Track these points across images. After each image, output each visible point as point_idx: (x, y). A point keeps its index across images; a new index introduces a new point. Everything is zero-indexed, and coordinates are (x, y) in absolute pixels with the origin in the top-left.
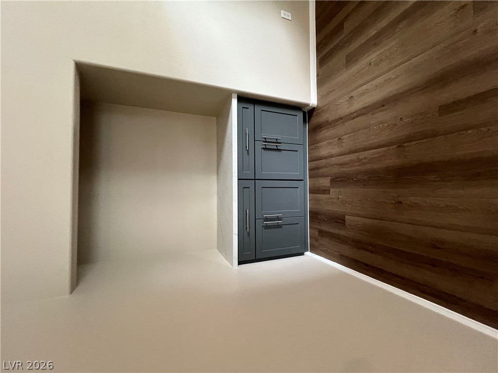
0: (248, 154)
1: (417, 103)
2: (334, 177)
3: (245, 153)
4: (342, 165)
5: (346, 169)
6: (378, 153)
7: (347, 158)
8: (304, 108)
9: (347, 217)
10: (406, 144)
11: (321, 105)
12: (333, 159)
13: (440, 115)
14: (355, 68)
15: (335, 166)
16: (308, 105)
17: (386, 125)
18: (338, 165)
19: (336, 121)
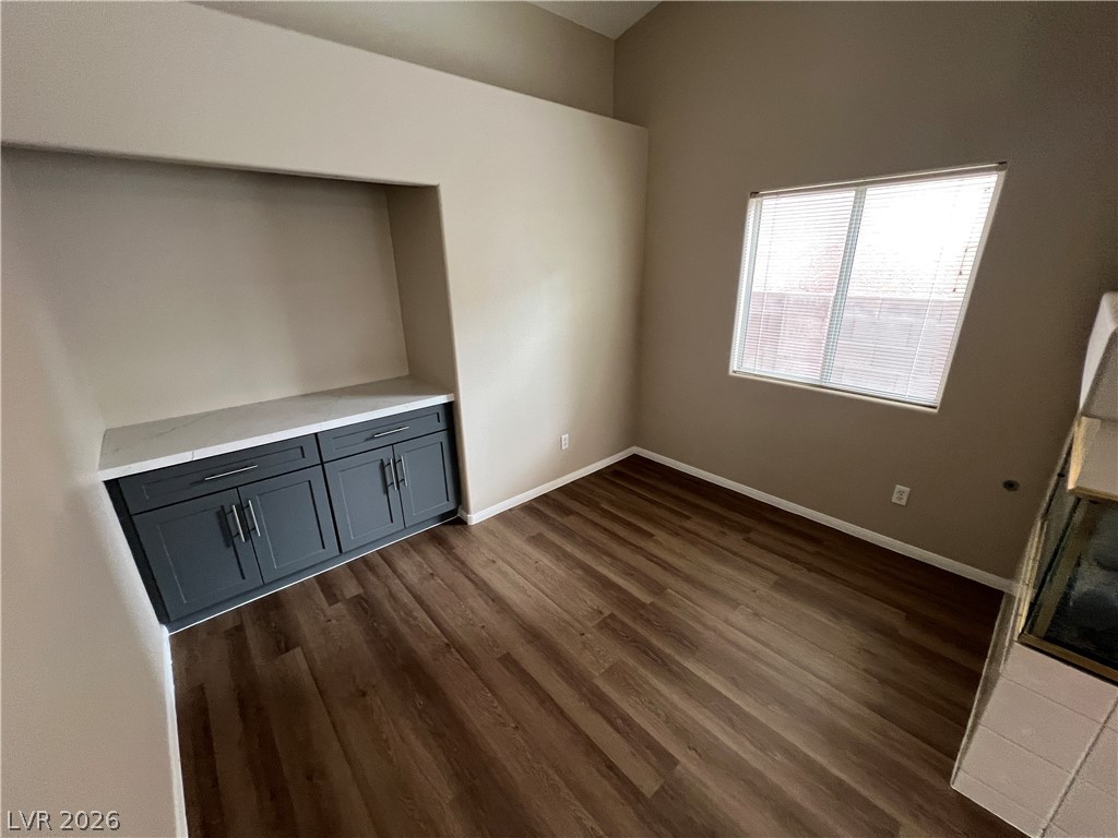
0: (367, 439)
1: (505, 631)
2: (365, 597)
3: (368, 435)
4: (392, 596)
5: (387, 606)
6: (430, 628)
7: (406, 598)
8: (463, 508)
9: (298, 650)
10: (453, 650)
11: (473, 530)
12: (397, 581)
13: (499, 659)
14: (529, 549)
15: (386, 589)
16: (467, 511)
17: (471, 616)
18: (390, 591)
19: (457, 558)
